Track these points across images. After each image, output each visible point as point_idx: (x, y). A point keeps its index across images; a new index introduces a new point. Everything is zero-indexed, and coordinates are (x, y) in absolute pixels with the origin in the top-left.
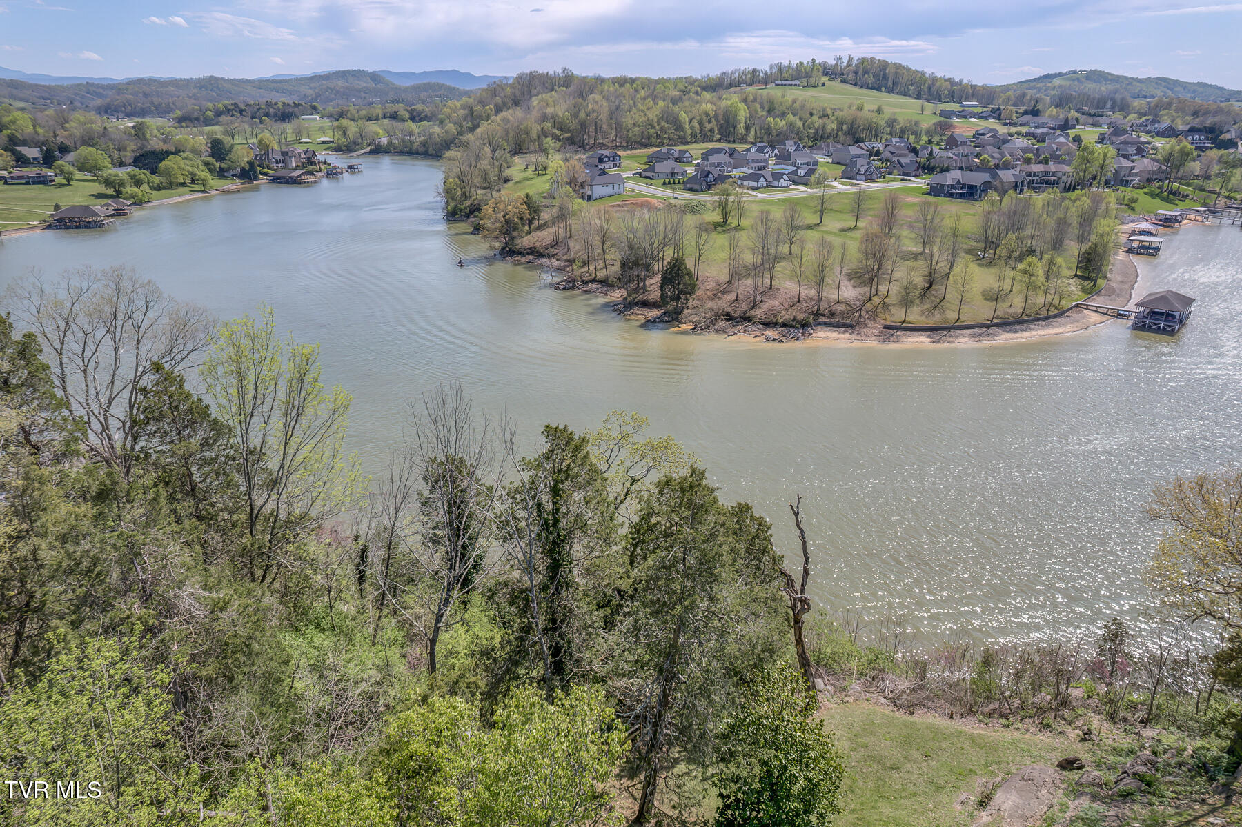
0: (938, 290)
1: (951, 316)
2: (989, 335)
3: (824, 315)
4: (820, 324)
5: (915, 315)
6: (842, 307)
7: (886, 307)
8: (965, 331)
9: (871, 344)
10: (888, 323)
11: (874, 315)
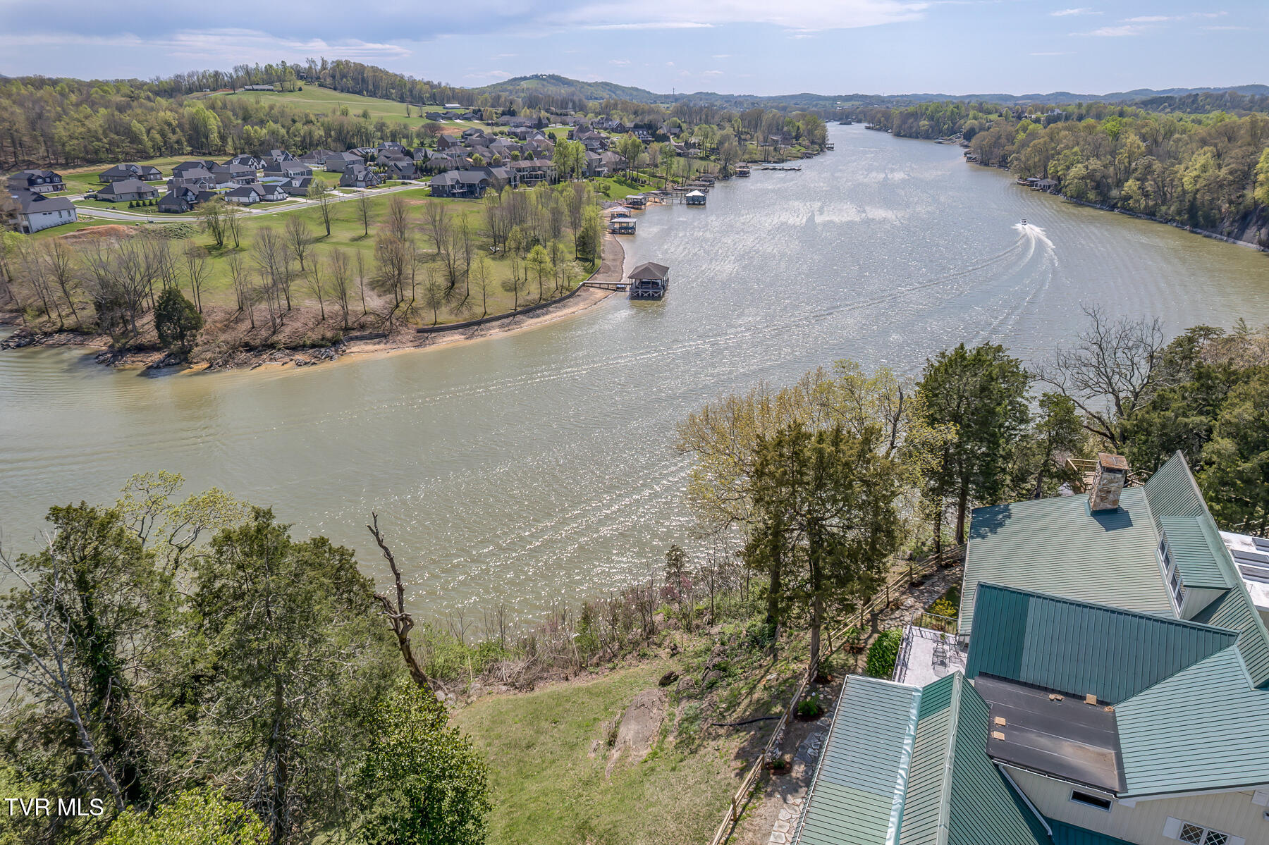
0: (461, 287)
1: (479, 310)
2: (516, 323)
3: (354, 329)
4: (351, 339)
5: (445, 315)
6: (370, 318)
7: (415, 311)
8: (494, 323)
9: (409, 350)
10: (420, 327)
11: (405, 321)
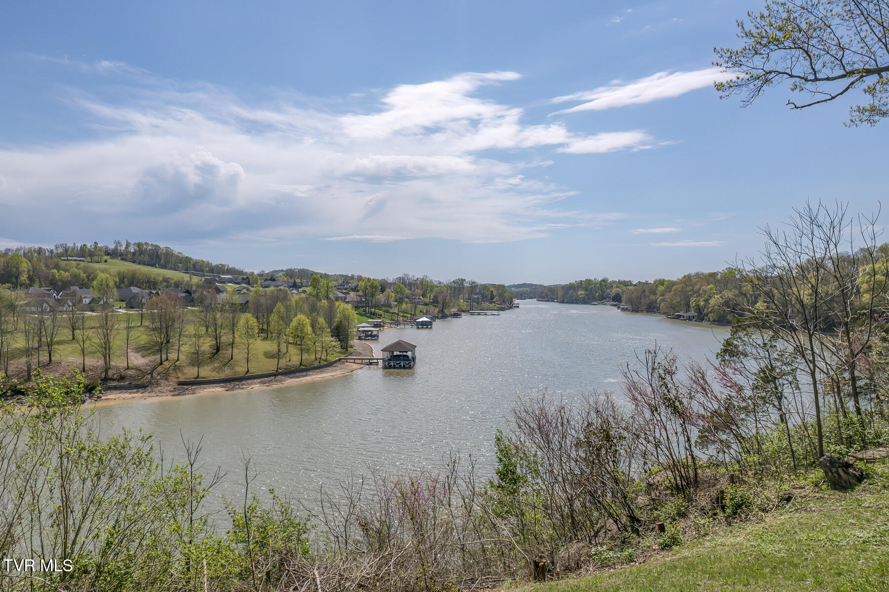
0: (226, 353)
1: (241, 370)
2: (276, 381)
3: (113, 380)
4: (109, 388)
5: (206, 372)
6: (131, 372)
7: (177, 368)
8: (256, 381)
9: (169, 398)
10: (182, 379)
11: (166, 376)
